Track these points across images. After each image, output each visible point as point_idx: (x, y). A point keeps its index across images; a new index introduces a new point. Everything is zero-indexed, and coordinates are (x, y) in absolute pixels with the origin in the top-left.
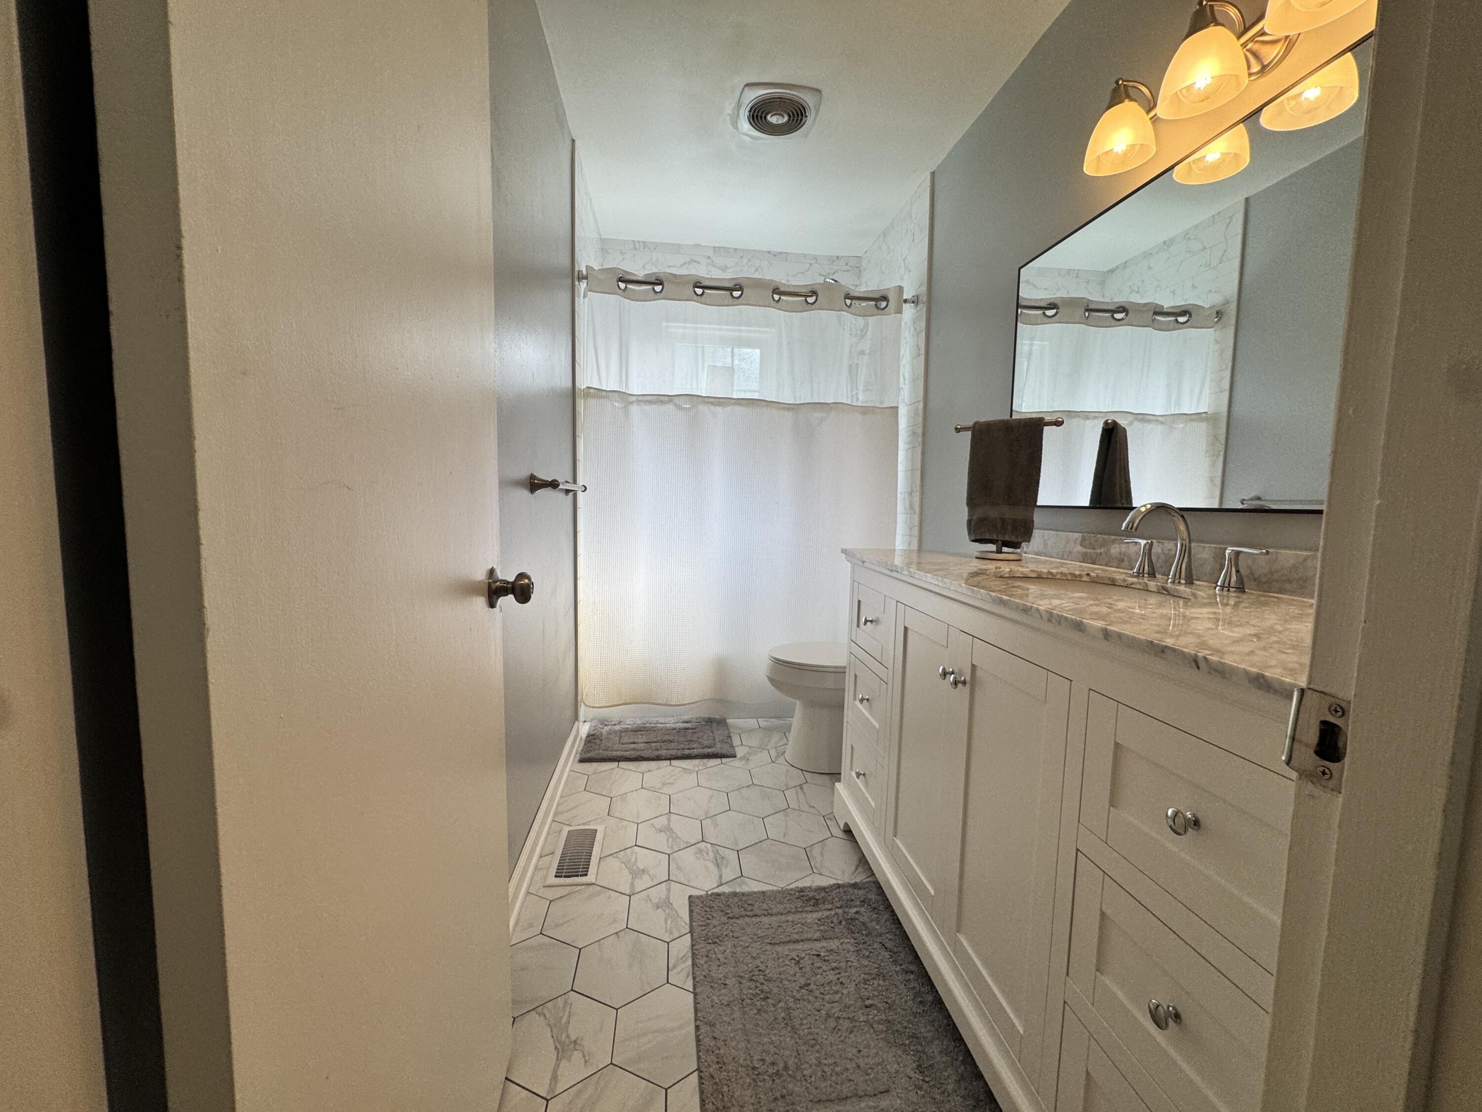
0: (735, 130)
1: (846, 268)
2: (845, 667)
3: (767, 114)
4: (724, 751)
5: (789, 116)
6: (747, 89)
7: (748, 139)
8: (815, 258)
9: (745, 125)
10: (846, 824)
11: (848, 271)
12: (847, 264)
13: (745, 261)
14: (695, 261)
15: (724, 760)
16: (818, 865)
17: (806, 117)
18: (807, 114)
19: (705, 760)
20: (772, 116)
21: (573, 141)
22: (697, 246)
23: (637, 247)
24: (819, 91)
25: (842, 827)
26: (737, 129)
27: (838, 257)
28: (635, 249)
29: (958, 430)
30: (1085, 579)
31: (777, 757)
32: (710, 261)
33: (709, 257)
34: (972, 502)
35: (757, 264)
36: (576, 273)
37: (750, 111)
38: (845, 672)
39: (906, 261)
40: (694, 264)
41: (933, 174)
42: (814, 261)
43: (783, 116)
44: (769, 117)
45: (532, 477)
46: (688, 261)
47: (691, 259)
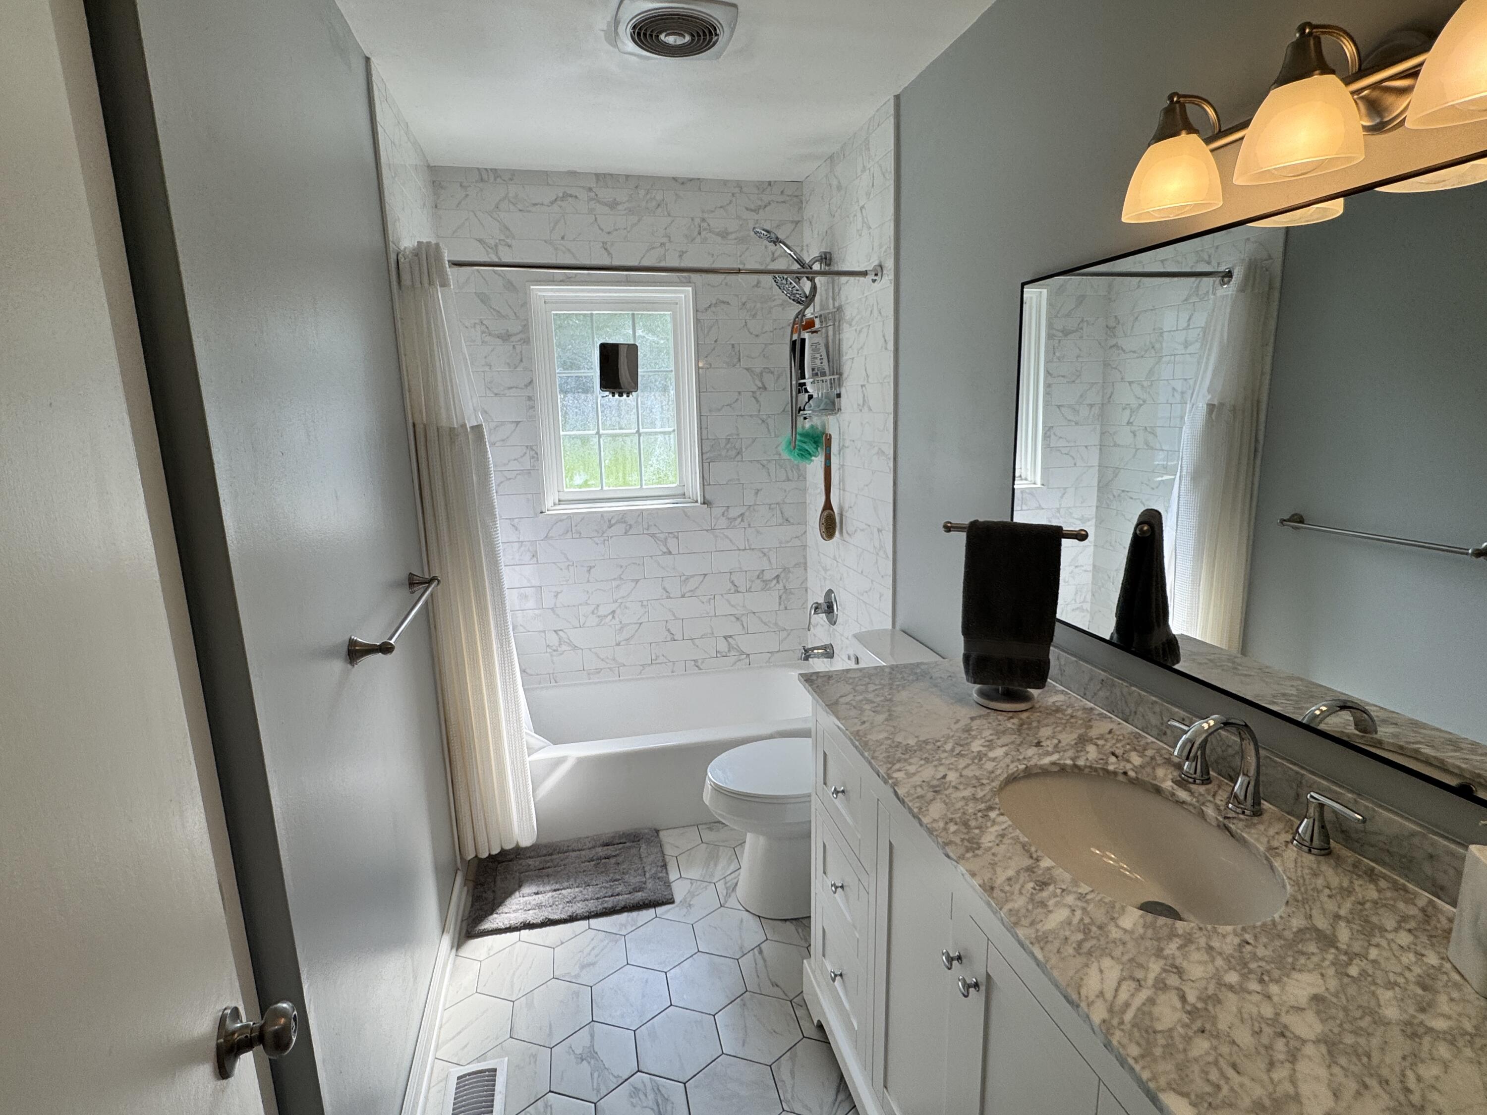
0: (611, 48)
1: (781, 199)
2: (809, 795)
3: (661, 33)
4: (657, 897)
5: (692, 35)
7: (633, 58)
8: (739, 185)
9: (631, 46)
10: (819, 1021)
11: (784, 202)
12: (782, 192)
13: (642, 193)
14: (571, 196)
15: (660, 910)
16: (789, 1096)
17: (716, 35)
18: (718, 32)
19: (634, 914)
20: (666, 36)
21: (367, 60)
22: (573, 174)
23: (485, 177)
24: (734, 6)
25: (815, 1022)
26: (616, 46)
27: (770, 183)
28: (482, 180)
29: (948, 528)
30: (1121, 778)
31: (728, 896)
32: (592, 195)
33: (590, 189)
34: (968, 629)
35: (659, 197)
37: (634, 27)
38: (810, 801)
39: (864, 211)
40: (570, 199)
41: (897, 98)
42: (737, 190)
43: (684, 37)
44: (662, 37)
45: (352, 643)
46: (561, 195)
47: (564, 193)
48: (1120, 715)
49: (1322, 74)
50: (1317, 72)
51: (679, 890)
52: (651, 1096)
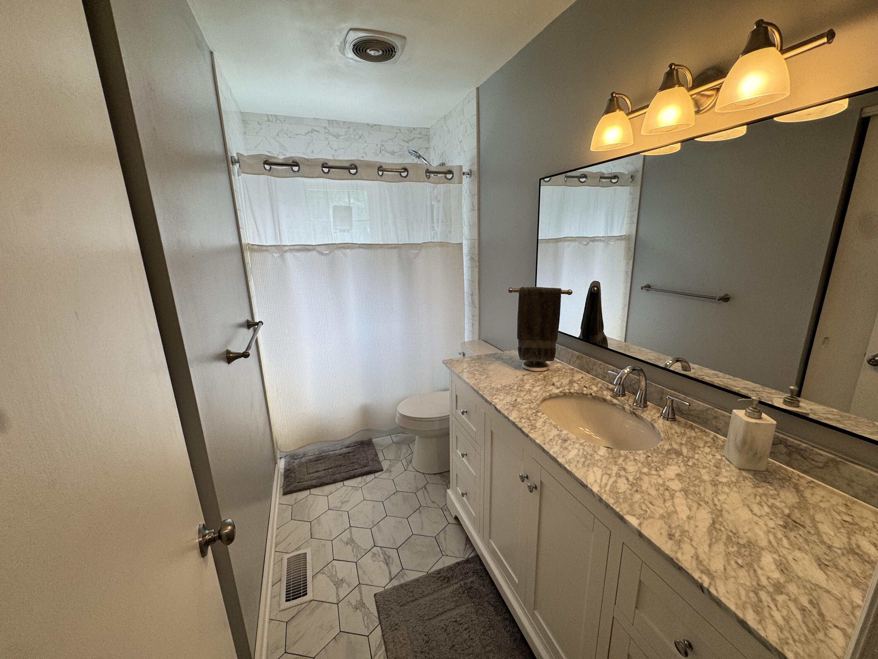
0: (342, 56)
1: (419, 136)
2: (449, 416)
3: (368, 49)
4: (375, 468)
5: (383, 52)
6: (351, 32)
7: (352, 61)
8: (399, 129)
9: (351, 54)
10: (456, 516)
11: (421, 138)
12: (420, 133)
13: (352, 130)
14: (316, 131)
15: (377, 474)
16: (444, 549)
17: (395, 52)
18: (396, 50)
19: (365, 477)
20: (370, 51)
21: (212, 53)
22: (316, 119)
23: (271, 120)
24: (404, 38)
25: (454, 517)
26: (344, 54)
27: (414, 129)
28: (269, 120)
29: (510, 291)
30: (589, 396)
31: (408, 465)
32: (327, 131)
33: (325, 128)
34: (520, 336)
35: (360, 133)
36: (230, 159)
37: (354, 45)
39: (461, 143)
40: (315, 132)
41: (478, 89)
42: (399, 131)
43: (379, 51)
44: (368, 51)
45: (228, 352)
46: (310, 130)
47: (312, 129)
48: (586, 371)
49: (679, 86)
50: (677, 86)
51: (385, 465)
52: (382, 556)
